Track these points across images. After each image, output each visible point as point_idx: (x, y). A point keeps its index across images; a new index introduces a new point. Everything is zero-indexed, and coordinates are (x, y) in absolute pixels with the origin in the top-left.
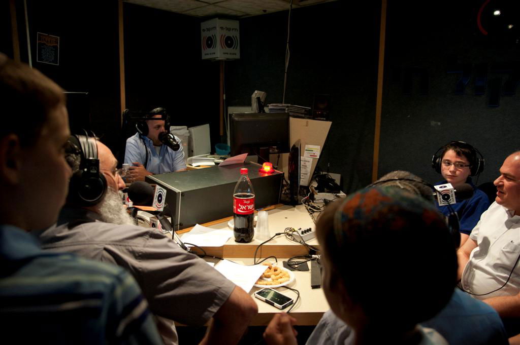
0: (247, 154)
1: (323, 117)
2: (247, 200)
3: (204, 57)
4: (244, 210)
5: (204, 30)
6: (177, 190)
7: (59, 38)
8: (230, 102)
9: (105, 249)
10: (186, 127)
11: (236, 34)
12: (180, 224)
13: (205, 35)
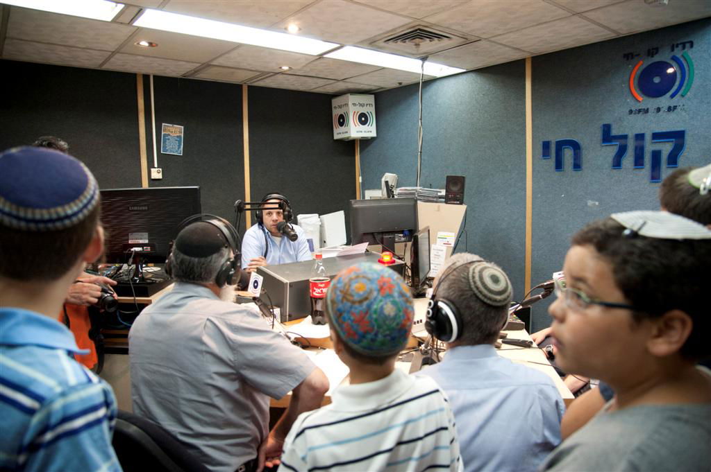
0: (368, 243)
1: (458, 201)
2: (322, 283)
3: (336, 137)
4: (319, 293)
5: (335, 107)
6: (285, 280)
7: (183, 127)
8: (366, 186)
9: (208, 319)
10: (317, 215)
11: (370, 110)
12: (290, 316)
13: (336, 113)
